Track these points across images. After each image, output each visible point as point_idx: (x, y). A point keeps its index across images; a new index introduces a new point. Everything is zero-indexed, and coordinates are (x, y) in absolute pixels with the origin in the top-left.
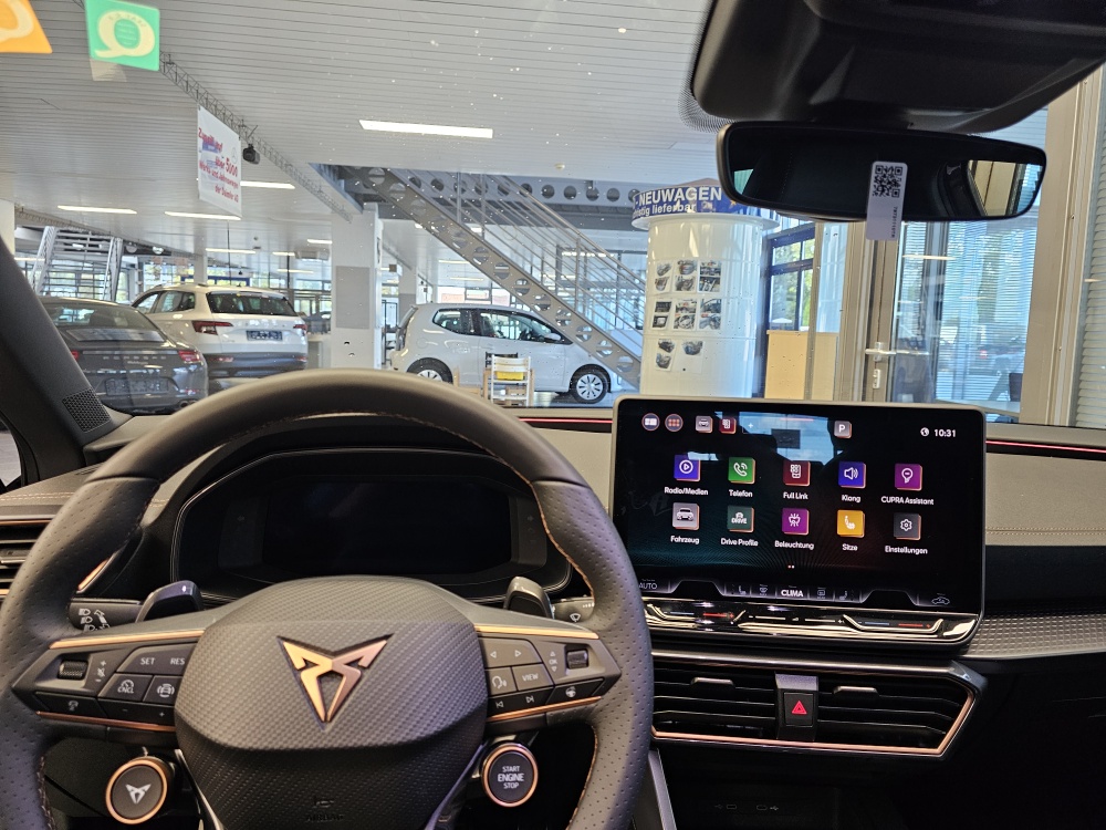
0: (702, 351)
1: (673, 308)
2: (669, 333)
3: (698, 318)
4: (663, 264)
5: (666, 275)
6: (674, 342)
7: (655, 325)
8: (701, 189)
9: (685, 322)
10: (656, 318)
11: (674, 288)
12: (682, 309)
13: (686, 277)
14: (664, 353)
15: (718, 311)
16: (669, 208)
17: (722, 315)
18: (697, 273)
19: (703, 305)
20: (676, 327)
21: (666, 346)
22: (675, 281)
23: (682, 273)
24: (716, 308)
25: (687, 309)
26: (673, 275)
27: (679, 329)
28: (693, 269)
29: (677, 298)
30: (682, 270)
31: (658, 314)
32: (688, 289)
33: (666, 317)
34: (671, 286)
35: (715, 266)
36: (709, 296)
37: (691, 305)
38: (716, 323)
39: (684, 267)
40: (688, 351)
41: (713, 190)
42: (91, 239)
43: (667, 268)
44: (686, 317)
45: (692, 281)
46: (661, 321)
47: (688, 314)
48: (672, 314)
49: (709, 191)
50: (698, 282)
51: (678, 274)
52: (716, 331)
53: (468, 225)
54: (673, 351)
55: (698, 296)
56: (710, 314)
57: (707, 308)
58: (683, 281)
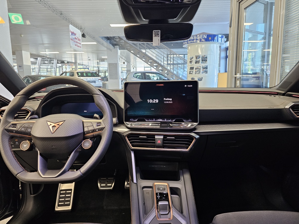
0: (203, 80)
1: (194, 69)
2: (194, 75)
3: (201, 71)
4: (191, 57)
5: (192, 60)
6: (195, 78)
8: (201, 36)
9: (198, 72)
10: (190, 71)
11: (195, 63)
12: (197, 69)
13: (198, 60)
15: (207, 69)
16: (192, 41)
17: (208, 70)
18: (201, 59)
19: (202, 67)
21: (193, 79)
22: (195, 61)
23: (197, 59)
24: (206, 68)
25: (198, 69)
26: (194, 60)
27: (196, 74)
28: (199, 58)
29: (195, 66)
30: (196, 58)
31: (190, 70)
32: (198, 63)
33: (193, 71)
34: (193, 62)
35: (206, 56)
36: (204, 65)
37: (199, 67)
38: (206, 72)
39: (197, 57)
40: (199, 80)
41: (204, 35)
42: (50, 60)
43: (192, 58)
44: (198, 71)
45: (199, 61)
46: (191, 72)
47: (198, 70)
49: (203, 36)
50: (201, 61)
51: (196, 59)
52: (206, 74)
53: (142, 50)
55: (201, 65)
56: (205, 70)
57: (204, 68)
58: (197, 61)
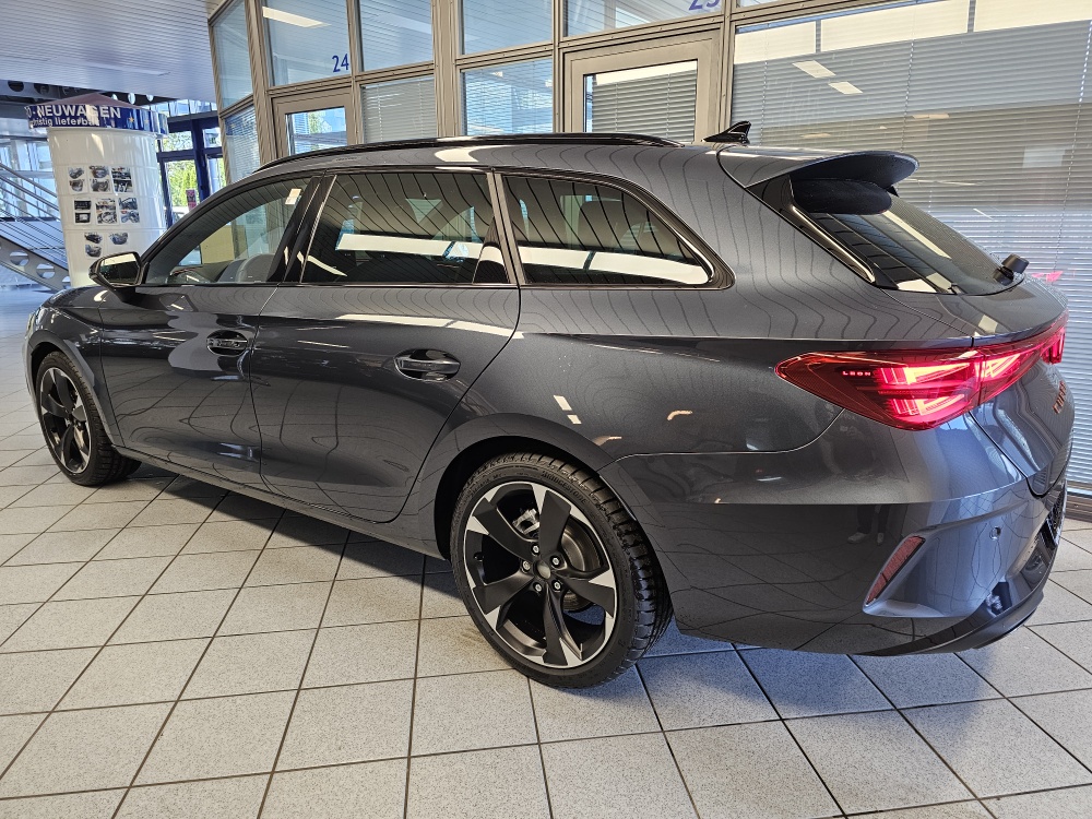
0: (127, 240)
1: (93, 207)
2: (93, 227)
3: (119, 214)
4: (74, 168)
5: (80, 178)
6: (100, 234)
7: (78, 220)
8: (101, 108)
9: (108, 217)
10: (78, 215)
11: (91, 189)
12: (102, 207)
13: (100, 180)
14: (92, 245)
15: (135, 208)
16: (73, 121)
17: (139, 211)
18: (110, 177)
19: (121, 203)
20: (100, 222)
21: (93, 238)
22: (90, 183)
23: (96, 176)
24: (133, 205)
25: (107, 207)
26: (87, 177)
27: (103, 223)
28: (105, 173)
29: (95, 198)
30: (95, 173)
31: (79, 211)
32: (105, 190)
33: (89, 214)
34: (87, 187)
35: (124, 171)
36: (126, 196)
37: (110, 204)
38: (136, 217)
39: (97, 172)
40: (115, 241)
41: (112, 109)
43: (80, 172)
44: (107, 214)
45: (106, 184)
46: (84, 217)
47: (109, 211)
48: (93, 211)
49: (109, 110)
50: (112, 185)
51: (93, 178)
52: (137, 224)
54: (102, 242)
55: (114, 195)
56: (129, 211)
57: (125, 206)
58: (98, 184)
